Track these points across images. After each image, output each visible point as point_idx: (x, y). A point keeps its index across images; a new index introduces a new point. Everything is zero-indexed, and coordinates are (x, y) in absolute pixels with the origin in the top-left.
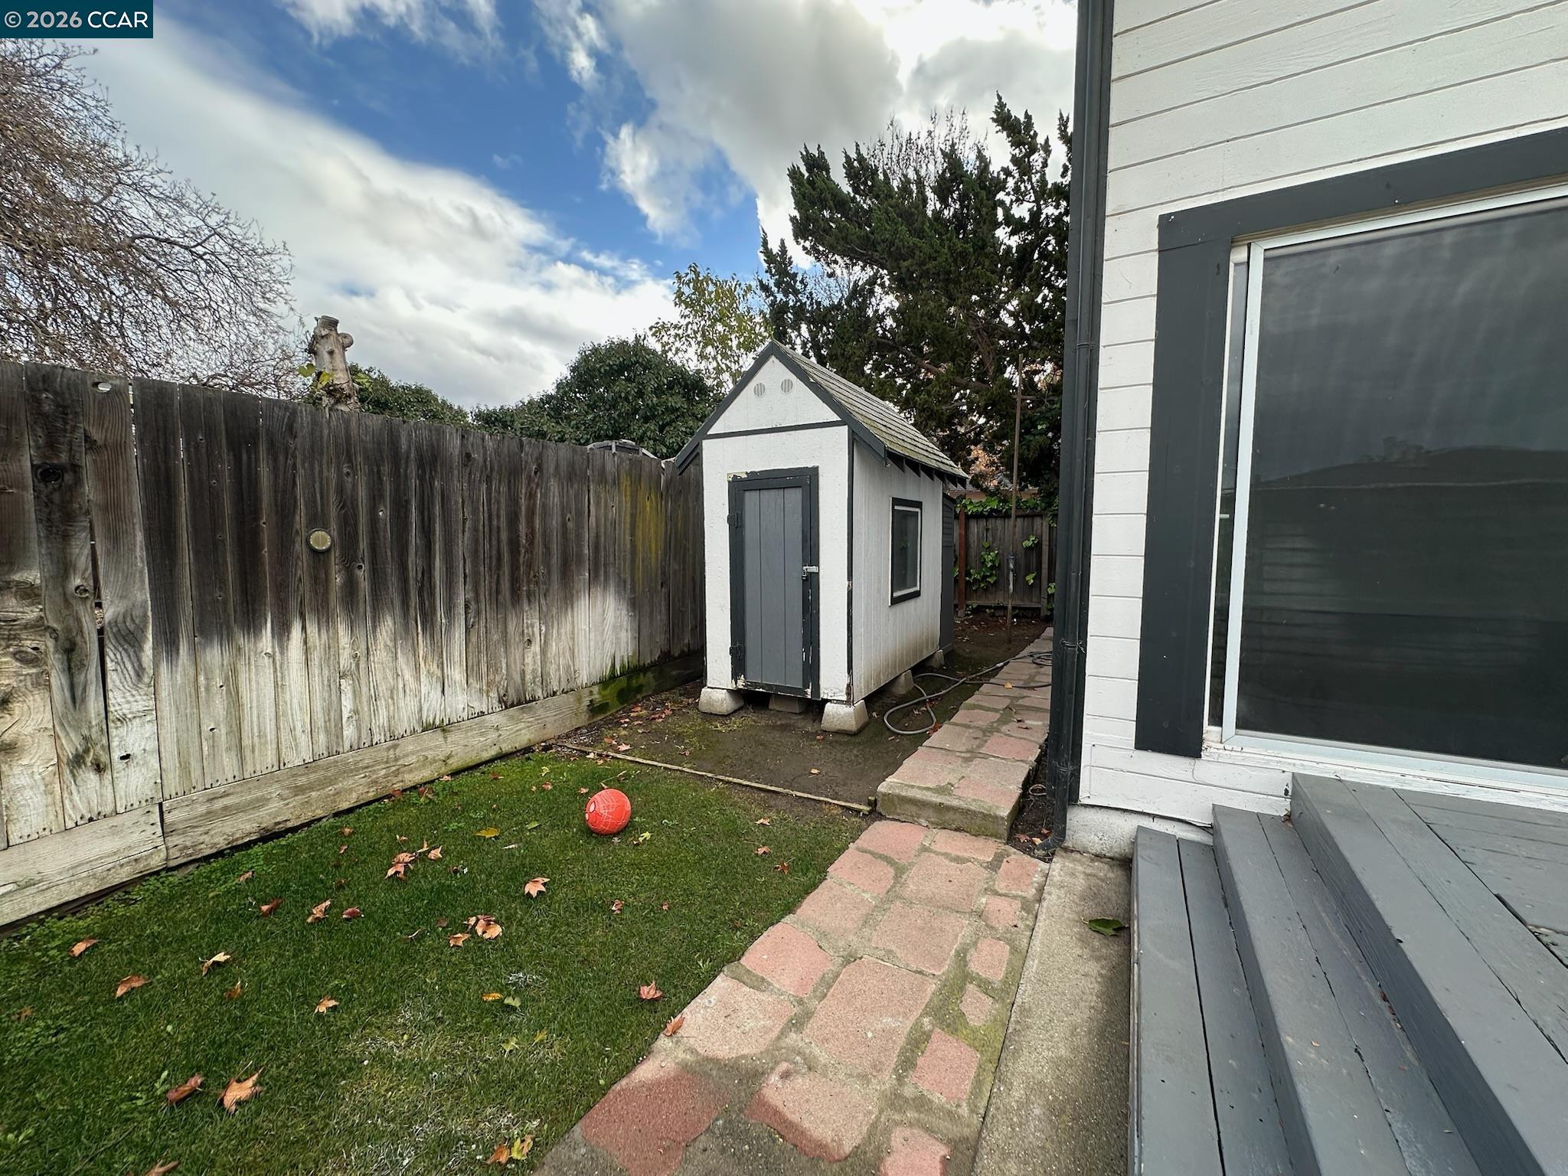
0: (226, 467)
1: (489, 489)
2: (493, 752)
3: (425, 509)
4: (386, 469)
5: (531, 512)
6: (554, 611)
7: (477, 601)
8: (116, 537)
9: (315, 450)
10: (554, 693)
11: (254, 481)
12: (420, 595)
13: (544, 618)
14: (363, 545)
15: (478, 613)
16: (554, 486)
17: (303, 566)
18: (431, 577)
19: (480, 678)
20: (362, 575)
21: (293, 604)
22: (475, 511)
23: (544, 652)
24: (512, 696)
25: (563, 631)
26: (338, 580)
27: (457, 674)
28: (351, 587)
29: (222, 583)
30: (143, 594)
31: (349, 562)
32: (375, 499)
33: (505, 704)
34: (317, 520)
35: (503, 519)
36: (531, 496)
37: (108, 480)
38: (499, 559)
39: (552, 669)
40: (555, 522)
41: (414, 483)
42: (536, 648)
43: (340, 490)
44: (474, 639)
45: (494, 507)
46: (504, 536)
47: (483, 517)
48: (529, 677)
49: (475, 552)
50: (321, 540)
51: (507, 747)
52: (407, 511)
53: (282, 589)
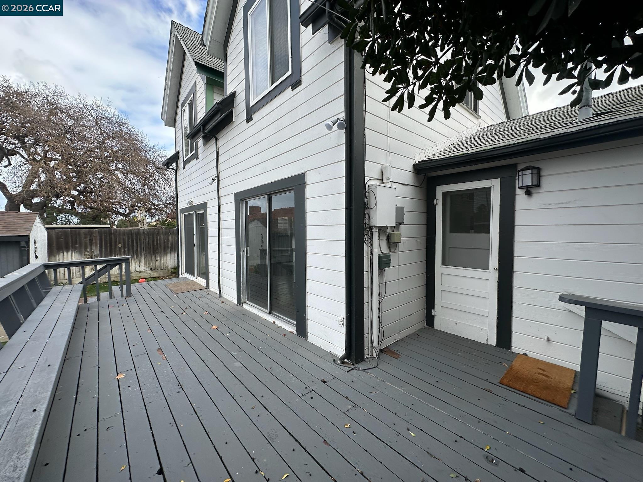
0: (108, 237)
1: (148, 237)
2: (149, 277)
3: (137, 240)
4: (130, 236)
5: (157, 240)
6: (162, 256)
7: (146, 253)
8: (96, 245)
9: (120, 234)
10: (162, 269)
11: (112, 238)
12: (136, 252)
13: (161, 257)
14: (126, 246)
15: (146, 255)
16: (162, 237)
17: (118, 249)
18: (138, 250)
19: (146, 265)
20: (126, 250)
21: (116, 254)
22: (146, 240)
23: (160, 262)
24: (153, 268)
25: (164, 259)
26: (123, 250)
27: (142, 264)
28: (124, 252)
29: (107, 251)
30: (99, 252)
31: (124, 248)
32: (128, 239)
33: (151, 270)
34: (120, 243)
35: (151, 241)
36: (157, 238)
37: (96, 240)
38: (150, 247)
39: (162, 265)
40: (162, 241)
41: (135, 237)
42: (159, 262)
43: (123, 239)
44: (145, 259)
45: (149, 240)
46: (151, 244)
47: (147, 241)
48: (157, 266)
49: (146, 246)
50: (120, 245)
51: (152, 277)
52: (134, 241)
53: (115, 251)
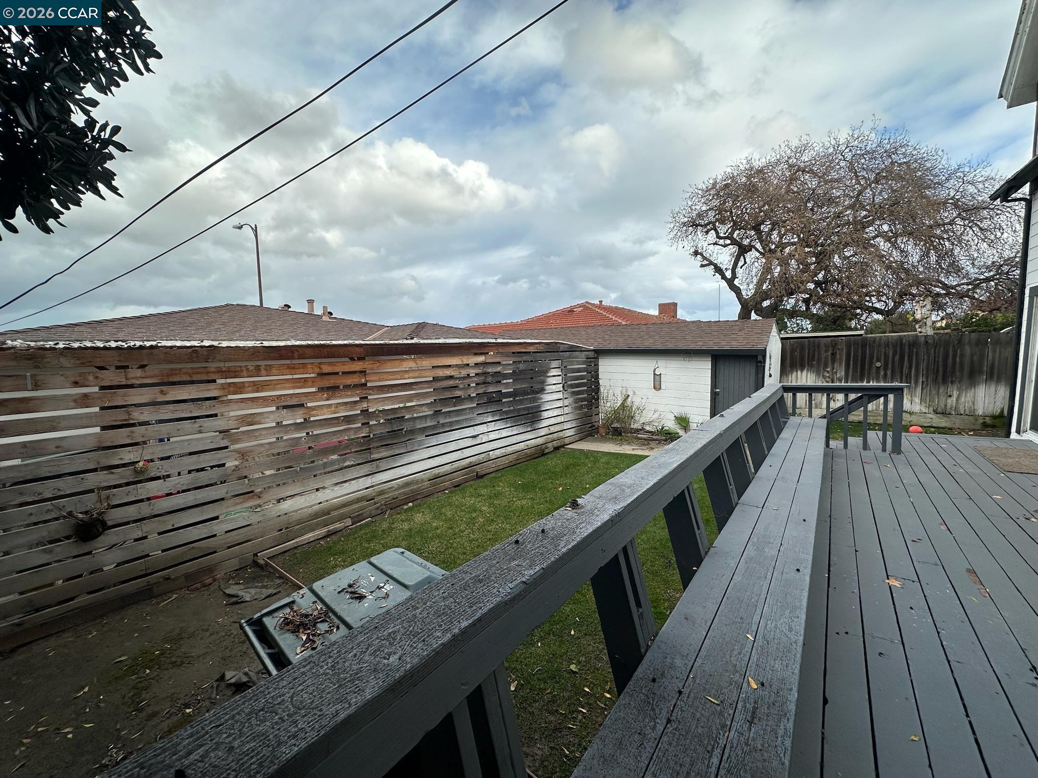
0: (860, 351)
1: (935, 350)
2: (929, 425)
3: (910, 356)
4: (898, 348)
5: (955, 356)
6: (964, 387)
7: (927, 381)
8: (840, 364)
9: (880, 345)
10: (961, 415)
11: (866, 352)
12: (907, 377)
13: (959, 389)
14: (890, 366)
15: (927, 384)
16: (968, 350)
17: (874, 370)
18: (910, 374)
19: (925, 402)
20: (889, 372)
21: (871, 377)
22: (929, 356)
23: (957, 400)
24: (939, 410)
25: (968, 395)
26: (882, 373)
27: (917, 400)
28: (885, 375)
29: (857, 372)
30: (843, 373)
31: (886, 369)
32: (895, 354)
33: (935, 412)
34: (878, 360)
35: (941, 358)
36: (955, 351)
37: (841, 355)
38: (938, 371)
39: (961, 407)
40: (967, 359)
41: (907, 350)
42: (954, 399)
43: (885, 353)
44: (925, 391)
45: (937, 355)
46: (940, 364)
47: (932, 357)
48: (949, 407)
49: (927, 369)
50: (878, 364)
51: (934, 425)
52: (904, 356)
53: (869, 374)
